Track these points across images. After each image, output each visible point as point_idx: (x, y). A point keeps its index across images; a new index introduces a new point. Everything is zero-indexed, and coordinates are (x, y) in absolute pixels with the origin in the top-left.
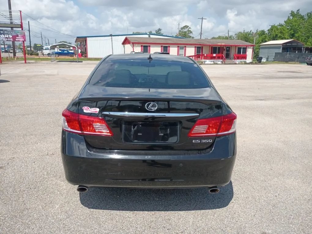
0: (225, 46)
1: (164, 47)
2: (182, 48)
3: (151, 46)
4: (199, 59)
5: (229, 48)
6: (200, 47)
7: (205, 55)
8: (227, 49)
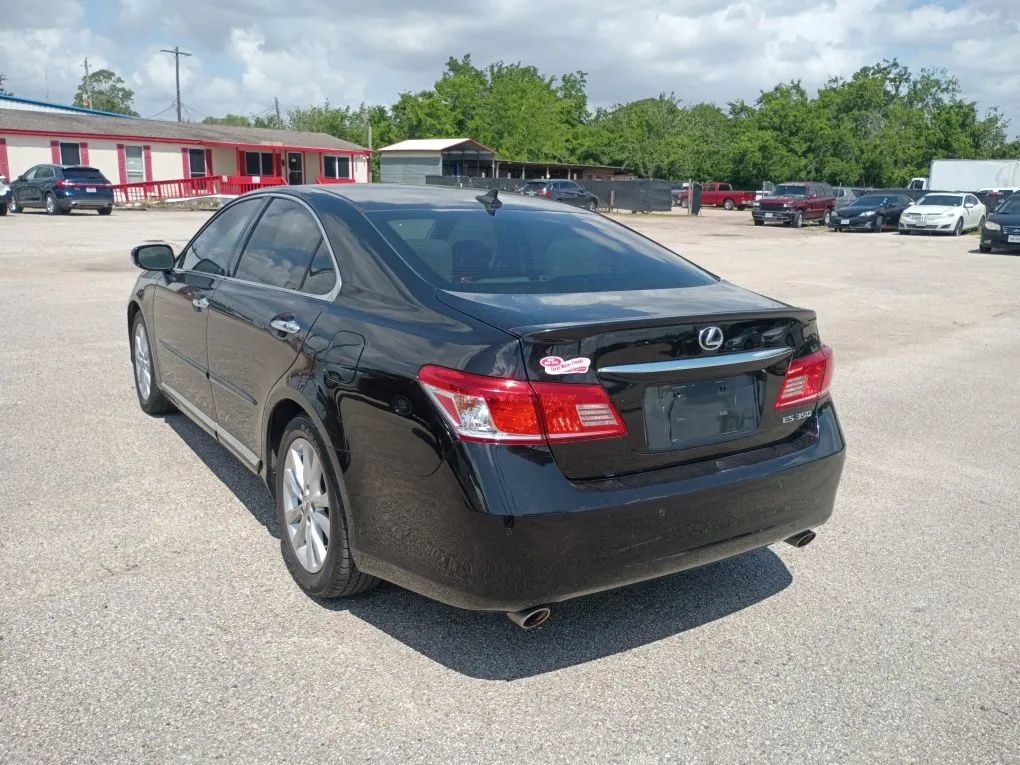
0: (286, 150)
1: (63, 145)
2: (136, 152)
3: (7, 142)
4: (202, 191)
5: (298, 156)
6: (200, 152)
7: (225, 179)
8: (290, 162)
